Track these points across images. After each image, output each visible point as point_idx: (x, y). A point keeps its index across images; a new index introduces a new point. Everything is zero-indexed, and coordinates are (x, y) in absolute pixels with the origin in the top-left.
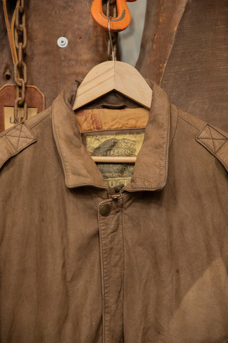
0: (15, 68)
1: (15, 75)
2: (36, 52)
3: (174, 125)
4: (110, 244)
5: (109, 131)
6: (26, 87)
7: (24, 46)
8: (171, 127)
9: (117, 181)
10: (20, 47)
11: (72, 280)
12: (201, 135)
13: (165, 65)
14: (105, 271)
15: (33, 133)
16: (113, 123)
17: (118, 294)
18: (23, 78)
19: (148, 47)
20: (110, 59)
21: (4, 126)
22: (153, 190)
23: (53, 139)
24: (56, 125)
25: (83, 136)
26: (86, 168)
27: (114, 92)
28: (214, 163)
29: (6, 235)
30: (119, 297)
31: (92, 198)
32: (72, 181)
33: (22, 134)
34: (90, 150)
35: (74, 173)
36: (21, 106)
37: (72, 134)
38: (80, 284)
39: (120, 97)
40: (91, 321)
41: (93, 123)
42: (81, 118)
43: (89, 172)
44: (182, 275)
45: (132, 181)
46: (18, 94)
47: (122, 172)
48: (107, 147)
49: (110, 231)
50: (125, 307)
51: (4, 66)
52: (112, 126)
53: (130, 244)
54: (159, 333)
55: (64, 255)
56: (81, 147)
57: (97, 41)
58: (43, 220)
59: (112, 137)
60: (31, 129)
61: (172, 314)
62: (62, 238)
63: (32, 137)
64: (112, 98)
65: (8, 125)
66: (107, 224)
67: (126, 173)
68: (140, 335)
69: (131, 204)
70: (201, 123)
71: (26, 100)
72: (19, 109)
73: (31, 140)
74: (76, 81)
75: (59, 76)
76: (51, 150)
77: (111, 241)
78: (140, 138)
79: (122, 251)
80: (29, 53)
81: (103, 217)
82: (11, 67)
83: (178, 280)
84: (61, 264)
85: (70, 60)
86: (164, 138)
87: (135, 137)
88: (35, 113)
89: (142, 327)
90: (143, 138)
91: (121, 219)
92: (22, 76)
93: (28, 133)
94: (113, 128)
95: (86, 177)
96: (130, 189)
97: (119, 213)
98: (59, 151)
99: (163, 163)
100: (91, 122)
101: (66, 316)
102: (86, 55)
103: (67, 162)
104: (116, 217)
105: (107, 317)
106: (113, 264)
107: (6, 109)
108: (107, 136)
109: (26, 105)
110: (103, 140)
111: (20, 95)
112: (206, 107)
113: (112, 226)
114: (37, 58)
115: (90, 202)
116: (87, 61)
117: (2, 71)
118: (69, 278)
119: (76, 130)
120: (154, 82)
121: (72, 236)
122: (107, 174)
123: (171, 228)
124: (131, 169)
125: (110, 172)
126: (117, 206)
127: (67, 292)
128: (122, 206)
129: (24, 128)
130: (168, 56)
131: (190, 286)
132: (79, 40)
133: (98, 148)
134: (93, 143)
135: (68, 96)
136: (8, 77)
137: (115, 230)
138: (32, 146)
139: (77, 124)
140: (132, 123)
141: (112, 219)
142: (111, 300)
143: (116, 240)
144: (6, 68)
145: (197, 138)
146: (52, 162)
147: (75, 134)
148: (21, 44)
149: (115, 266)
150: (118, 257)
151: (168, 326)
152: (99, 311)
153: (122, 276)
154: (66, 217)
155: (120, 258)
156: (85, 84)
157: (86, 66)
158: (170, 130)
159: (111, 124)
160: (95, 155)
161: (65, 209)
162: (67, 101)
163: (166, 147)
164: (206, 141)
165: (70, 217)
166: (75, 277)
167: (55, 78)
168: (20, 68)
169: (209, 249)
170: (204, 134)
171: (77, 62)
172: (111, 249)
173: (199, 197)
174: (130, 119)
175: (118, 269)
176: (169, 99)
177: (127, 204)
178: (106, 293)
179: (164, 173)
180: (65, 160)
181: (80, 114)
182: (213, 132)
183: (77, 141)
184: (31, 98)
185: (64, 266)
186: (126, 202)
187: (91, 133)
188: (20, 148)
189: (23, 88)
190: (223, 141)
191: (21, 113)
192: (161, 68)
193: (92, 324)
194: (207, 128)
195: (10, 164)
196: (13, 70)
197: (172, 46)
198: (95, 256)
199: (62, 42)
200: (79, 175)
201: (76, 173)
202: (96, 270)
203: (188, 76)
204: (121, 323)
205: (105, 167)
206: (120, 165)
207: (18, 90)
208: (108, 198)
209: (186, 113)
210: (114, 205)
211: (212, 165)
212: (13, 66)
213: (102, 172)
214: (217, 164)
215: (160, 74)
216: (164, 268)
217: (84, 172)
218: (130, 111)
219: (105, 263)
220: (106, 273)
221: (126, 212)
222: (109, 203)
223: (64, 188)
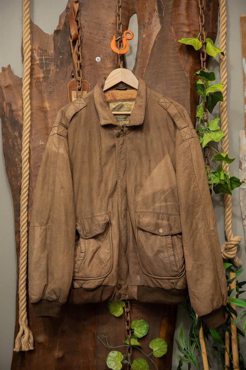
0: (77, 72)
1: (77, 75)
2: (86, 64)
3: (148, 97)
4: (120, 150)
5: (119, 100)
6: (82, 81)
7: (80, 62)
8: (147, 98)
9: (123, 123)
10: (79, 63)
11: (104, 165)
12: (160, 101)
13: (145, 69)
14: (118, 161)
15: (85, 102)
16: (121, 96)
17: (124, 171)
18: (80, 77)
19: (138, 60)
20: (120, 68)
21: (72, 99)
22: (138, 125)
23: (95, 104)
24: (96, 98)
25: (108, 103)
26: (109, 116)
27: (121, 82)
28: (167, 114)
29: (75, 147)
30: (124, 173)
31: (112, 130)
32: (103, 122)
33: (81, 102)
34: (111, 109)
35: (104, 119)
36: (79, 90)
37: (103, 102)
38: (107, 168)
39: (124, 85)
40: (112, 182)
41: (112, 97)
42: (107, 94)
43: (110, 118)
44: (152, 163)
45: (130, 122)
46: (78, 84)
47: (126, 118)
48: (118, 107)
49: (120, 144)
50: (127, 177)
51: (71, 71)
52: (121, 98)
53: (129, 150)
54: (142, 187)
55: (100, 154)
56: (107, 107)
57: (114, 58)
58: (91, 140)
59: (121, 103)
60: (84, 100)
61: (147, 178)
62: (99, 147)
63: (85, 103)
64: (121, 85)
65: (74, 99)
66: (119, 141)
67: (127, 119)
68: (134, 188)
69: (129, 133)
70: (160, 96)
71: (82, 87)
72: (78, 91)
73: (85, 105)
74: (104, 78)
75: (96, 75)
76: (94, 109)
77: (121, 149)
78: (133, 103)
79: (125, 153)
80: (82, 65)
81: (117, 138)
82: (74, 72)
83: (150, 164)
84: (99, 158)
85: (102, 67)
86: (143, 102)
87: (132, 103)
88: (86, 93)
89: (134, 185)
90: (134, 103)
91: (125, 139)
92: (79, 76)
93: (83, 102)
94: (121, 99)
95: (109, 120)
96: (128, 125)
97: (124, 137)
98: (97, 109)
99: (142, 113)
100: (111, 96)
101: (102, 181)
102: (109, 65)
103: (101, 114)
104: (123, 138)
105: (119, 181)
106: (122, 158)
107: (73, 92)
108: (119, 103)
109: (82, 89)
110: (117, 104)
111: (79, 84)
112: (165, 88)
113: (121, 142)
114: (86, 67)
115: (111, 132)
116: (110, 68)
117: (70, 74)
118: (103, 165)
119: (104, 100)
120: (139, 78)
121: (104, 146)
122: (119, 120)
123: (147, 142)
124: (129, 117)
125: (120, 119)
126: (123, 133)
127: (102, 170)
128: (125, 133)
129: (82, 99)
130: (147, 65)
131: (155, 167)
132: (106, 58)
133: (115, 108)
134: (112, 106)
135: (101, 85)
136: (73, 77)
137: (122, 144)
138: (86, 107)
139: (105, 97)
140: (130, 96)
141: (121, 139)
142: (121, 174)
143: (123, 148)
144: (72, 72)
145: (158, 102)
146: (94, 114)
147: (104, 101)
148: (79, 61)
149: (122, 159)
150: (124, 155)
151: (145, 183)
152: (116, 178)
153: (126, 164)
154: (101, 139)
155: (125, 156)
156: (108, 79)
157: (109, 70)
158: (146, 99)
159: (120, 97)
160: (113, 111)
161: (100, 135)
162: (100, 87)
163: (144, 106)
164: (162, 104)
165: (103, 138)
166: (105, 164)
167: (95, 76)
168: (79, 72)
169: (163, 151)
170: (162, 100)
171: (105, 68)
172: (121, 152)
173: (159, 128)
174: (129, 94)
175: (124, 161)
176: (147, 85)
177: (128, 132)
178: (119, 171)
179: (143, 117)
180: (100, 113)
181: (106, 93)
182: (166, 99)
183: (105, 104)
184: (84, 86)
185: (100, 159)
186: (127, 132)
187: (111, 101)
188: (80, 108)
189: (80, 82)
190: (170, 104)
191: (80, 93)
192: (143, 70)
193: (113, 183)
194: (163, 98)
195: (76, 116)
196: (76, 73)
197: (148, 60)
198: (114, 155)
199: (98, 59)
200: (106, 119)
201: (105, 119)
202: (115, 161)
203: (156, 74)
204: (125, 184)
205: (118, 117)
206: (124, 116)
207: (78, 83)
208: (119, 130)
209: (154, 91)
210: (122, 132)
211: (166, 114)
212: (75, 71)
213: (117, 119)
214: (168, 114)
215: (143, 73)
216: (144, 159)
217: (108, 118)
218: (129, 91)
219: (118, 158)
220: (119, 162)
221: (127, 136)
222: (120, 132)
223: (100, 126)
